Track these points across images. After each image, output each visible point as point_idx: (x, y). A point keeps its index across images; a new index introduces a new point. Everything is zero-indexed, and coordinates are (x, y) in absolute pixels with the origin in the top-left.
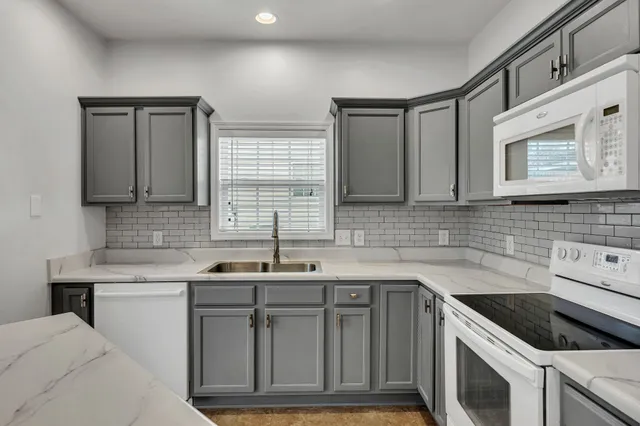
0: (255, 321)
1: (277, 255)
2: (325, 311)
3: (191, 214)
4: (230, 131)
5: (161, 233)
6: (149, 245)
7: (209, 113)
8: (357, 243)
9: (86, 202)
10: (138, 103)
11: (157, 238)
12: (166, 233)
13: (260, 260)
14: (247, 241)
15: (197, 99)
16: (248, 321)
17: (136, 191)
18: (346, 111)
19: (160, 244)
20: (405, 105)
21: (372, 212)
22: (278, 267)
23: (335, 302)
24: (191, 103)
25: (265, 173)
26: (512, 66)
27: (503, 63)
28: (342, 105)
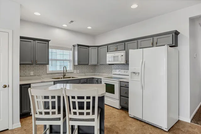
3: (41, 67)
5: (33, 72)
6: (29, 75)
8: (78, 73)
10: (34, 40)
11: (32, 73)
12: (34, 72)
13: (61, 77)
14: (55, 73)
18: (79, 47)
19: (33, 75)
20: (88, 46)
21: (83, 66)
23: (81, 83)
24: (48, 41)
26: (109, 46)
27: (107, 45)
28: (78, 45)
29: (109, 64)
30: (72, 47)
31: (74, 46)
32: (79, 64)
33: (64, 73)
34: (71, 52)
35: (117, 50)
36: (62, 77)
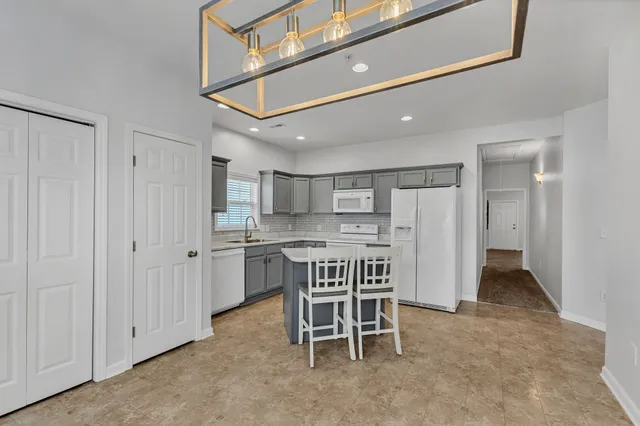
8: (267, 231)
18: (275, 177)
20: (291, 176)
24: (226, 162)
26: (337, 178)
27: (333, 175)
28: (276, 172)
29: (337, 214)
30: (257, 175)
31: (261, 173)
32: (276, 213)
33: (246, 231)
34: (256, 186)
35: (354, 186)
36: (243, 239)
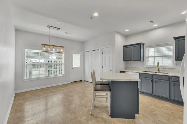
0: (152, 81)
1: (159, 70)
2: (169, 82)
4: (148, 47)
5: (135, 65)
7: (144, 44)
9: (124, 60)
10: (131, 45)
13: (155, 71)
15: (141, 43)
16: (151, 81)
17: (131, 59)
19: (135, 67)
22: (159, 72)
23: (172, 80)
24: (140, 44)
25: (157, 54)
28: (176, 38)
